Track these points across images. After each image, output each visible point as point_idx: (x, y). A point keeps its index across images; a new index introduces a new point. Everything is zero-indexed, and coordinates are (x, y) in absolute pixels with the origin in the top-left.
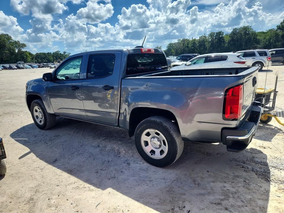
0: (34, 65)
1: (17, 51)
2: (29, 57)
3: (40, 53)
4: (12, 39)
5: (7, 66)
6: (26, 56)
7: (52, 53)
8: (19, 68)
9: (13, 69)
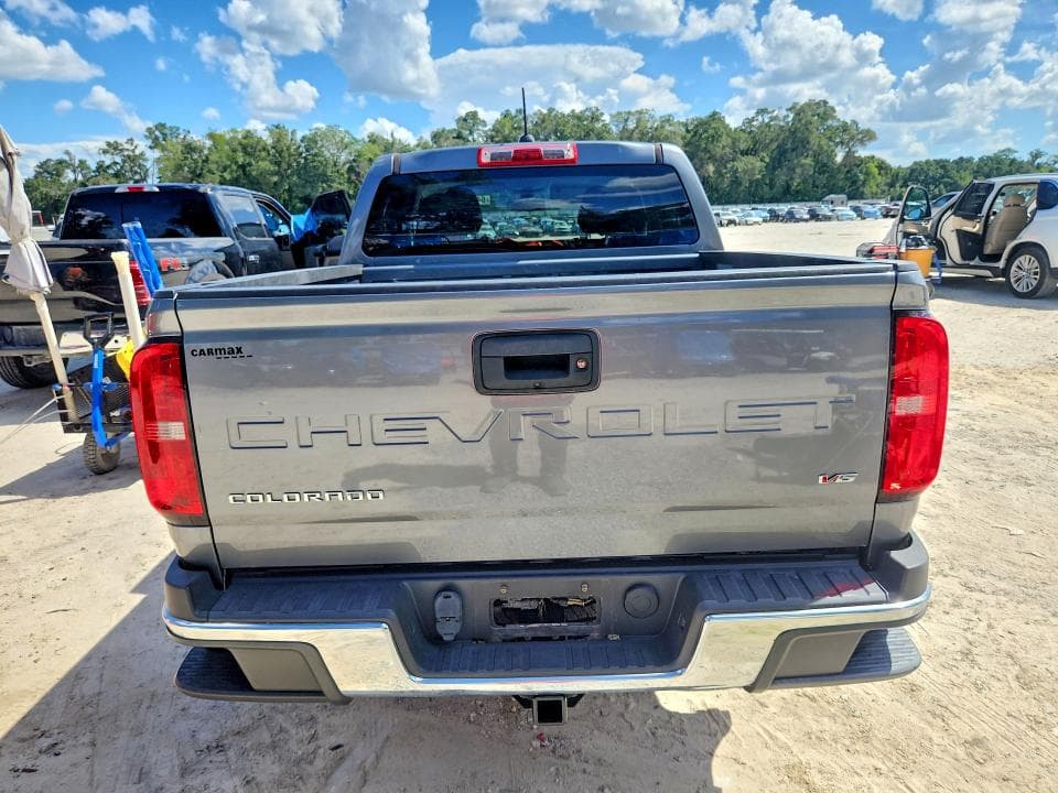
0: (869, 208)
1: (839, 158)
2: (874, 177)
3: (927, 162)
4: (834, 118)
5: (783, 208)
6: (867, 174)
7: (976, 159)
8: (814, 216)
9: (798, 220)
